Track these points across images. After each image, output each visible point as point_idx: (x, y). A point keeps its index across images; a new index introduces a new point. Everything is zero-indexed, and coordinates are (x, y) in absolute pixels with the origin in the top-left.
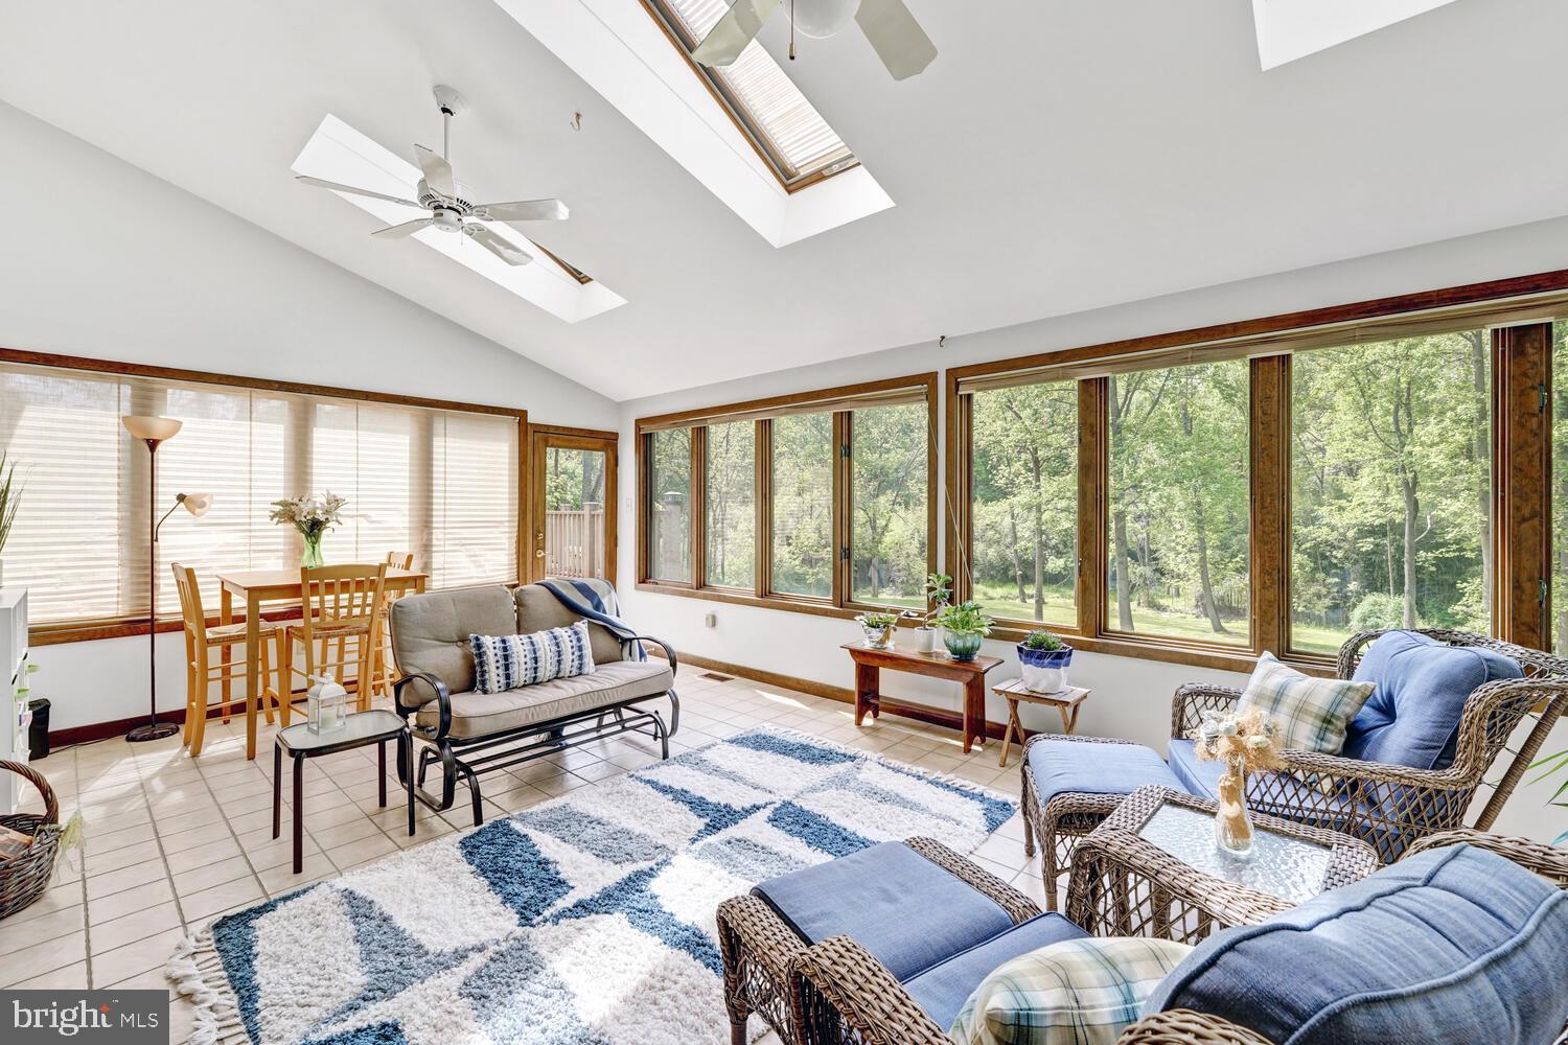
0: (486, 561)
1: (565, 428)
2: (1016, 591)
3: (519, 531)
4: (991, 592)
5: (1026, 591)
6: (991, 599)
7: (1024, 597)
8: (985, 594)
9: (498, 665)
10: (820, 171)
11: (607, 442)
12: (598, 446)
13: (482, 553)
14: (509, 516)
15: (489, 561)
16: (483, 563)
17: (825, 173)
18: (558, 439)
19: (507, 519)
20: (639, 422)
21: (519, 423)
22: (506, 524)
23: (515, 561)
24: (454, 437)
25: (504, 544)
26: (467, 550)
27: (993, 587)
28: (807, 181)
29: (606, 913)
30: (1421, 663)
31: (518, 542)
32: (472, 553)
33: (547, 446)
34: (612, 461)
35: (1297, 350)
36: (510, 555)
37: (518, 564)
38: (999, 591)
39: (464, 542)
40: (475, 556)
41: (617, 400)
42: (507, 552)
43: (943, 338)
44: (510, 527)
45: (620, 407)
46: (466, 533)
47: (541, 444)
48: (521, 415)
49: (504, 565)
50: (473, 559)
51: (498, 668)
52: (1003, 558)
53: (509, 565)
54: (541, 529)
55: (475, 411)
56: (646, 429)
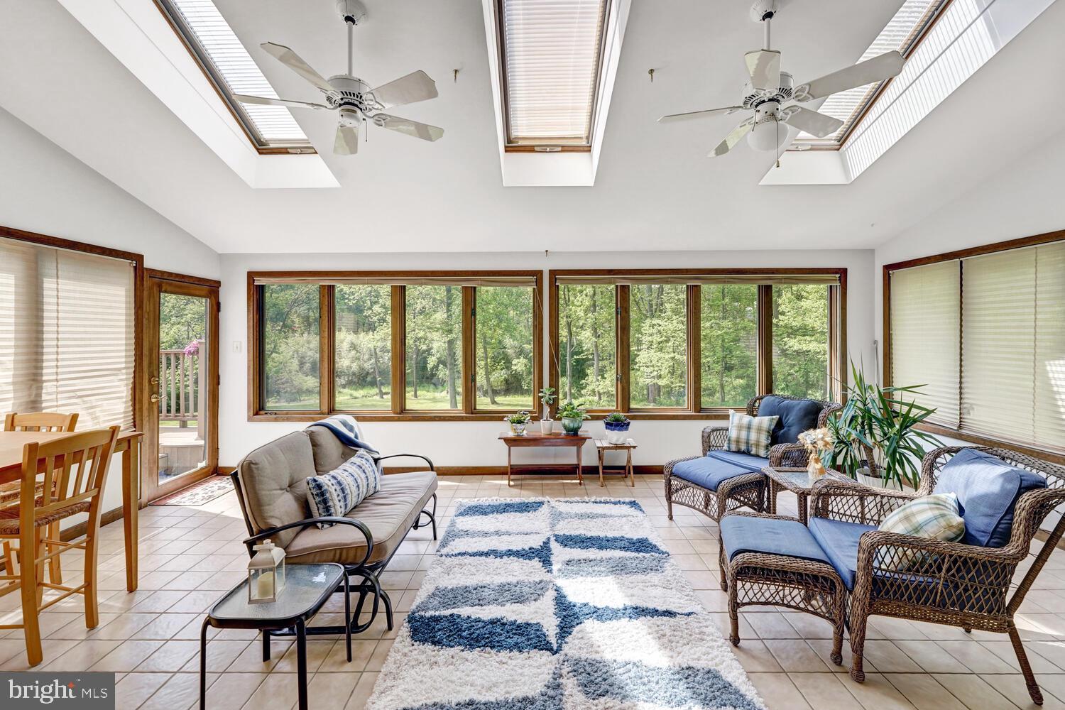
0: (102, 411)
1: (177, 275)
2: (376, 390)
3: (135, 377)
4: (356, 394)
5: (384, 391)
6: (356, 398)
7: (382, 394)
8: (351, 395)
9: (340, 498)
10: (534, 146)
11: (210, 290)
12: (203, 293)
13: (100, 403)
14: (126, 362)
15: (104, 411)
16: (98, 414)
17: (536, 149)
18: (170, 285)
19: (123, 366)
20: (251, 276)
21: (135, 268)
22: (124, 371)
23: (131, 408)
24: (69, 279)
25: (122, 392)
26: (85, 402)
27: (356, 390)
28: (522, 149)
29: (577, 624)
30: (794, 407)
31: (134, 389)
32: (89, 405)
33: (160, 291)
34: (215, 307)
35: (703, 284)
36: (126, 402)
37: (134, 410)
38: (361, 393)
39: (79, 393)
40: (92, 408)
41: (220, 252)
42: (124, 400)
43: (547, 251)
44: (127, 374)
45: (222, 258)
46: (80, 384)
47: (156, 290)
48: (138, 259)
49: (120, 414)
50: (90, 411)
51: (339, 501)
52: (362, 369)
53: (125, 412)
54: (156, 374)
55: (91, 252)
56: (259, 281)
